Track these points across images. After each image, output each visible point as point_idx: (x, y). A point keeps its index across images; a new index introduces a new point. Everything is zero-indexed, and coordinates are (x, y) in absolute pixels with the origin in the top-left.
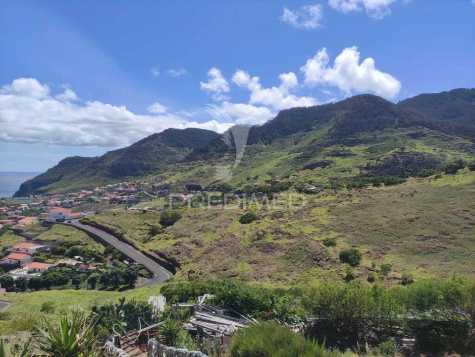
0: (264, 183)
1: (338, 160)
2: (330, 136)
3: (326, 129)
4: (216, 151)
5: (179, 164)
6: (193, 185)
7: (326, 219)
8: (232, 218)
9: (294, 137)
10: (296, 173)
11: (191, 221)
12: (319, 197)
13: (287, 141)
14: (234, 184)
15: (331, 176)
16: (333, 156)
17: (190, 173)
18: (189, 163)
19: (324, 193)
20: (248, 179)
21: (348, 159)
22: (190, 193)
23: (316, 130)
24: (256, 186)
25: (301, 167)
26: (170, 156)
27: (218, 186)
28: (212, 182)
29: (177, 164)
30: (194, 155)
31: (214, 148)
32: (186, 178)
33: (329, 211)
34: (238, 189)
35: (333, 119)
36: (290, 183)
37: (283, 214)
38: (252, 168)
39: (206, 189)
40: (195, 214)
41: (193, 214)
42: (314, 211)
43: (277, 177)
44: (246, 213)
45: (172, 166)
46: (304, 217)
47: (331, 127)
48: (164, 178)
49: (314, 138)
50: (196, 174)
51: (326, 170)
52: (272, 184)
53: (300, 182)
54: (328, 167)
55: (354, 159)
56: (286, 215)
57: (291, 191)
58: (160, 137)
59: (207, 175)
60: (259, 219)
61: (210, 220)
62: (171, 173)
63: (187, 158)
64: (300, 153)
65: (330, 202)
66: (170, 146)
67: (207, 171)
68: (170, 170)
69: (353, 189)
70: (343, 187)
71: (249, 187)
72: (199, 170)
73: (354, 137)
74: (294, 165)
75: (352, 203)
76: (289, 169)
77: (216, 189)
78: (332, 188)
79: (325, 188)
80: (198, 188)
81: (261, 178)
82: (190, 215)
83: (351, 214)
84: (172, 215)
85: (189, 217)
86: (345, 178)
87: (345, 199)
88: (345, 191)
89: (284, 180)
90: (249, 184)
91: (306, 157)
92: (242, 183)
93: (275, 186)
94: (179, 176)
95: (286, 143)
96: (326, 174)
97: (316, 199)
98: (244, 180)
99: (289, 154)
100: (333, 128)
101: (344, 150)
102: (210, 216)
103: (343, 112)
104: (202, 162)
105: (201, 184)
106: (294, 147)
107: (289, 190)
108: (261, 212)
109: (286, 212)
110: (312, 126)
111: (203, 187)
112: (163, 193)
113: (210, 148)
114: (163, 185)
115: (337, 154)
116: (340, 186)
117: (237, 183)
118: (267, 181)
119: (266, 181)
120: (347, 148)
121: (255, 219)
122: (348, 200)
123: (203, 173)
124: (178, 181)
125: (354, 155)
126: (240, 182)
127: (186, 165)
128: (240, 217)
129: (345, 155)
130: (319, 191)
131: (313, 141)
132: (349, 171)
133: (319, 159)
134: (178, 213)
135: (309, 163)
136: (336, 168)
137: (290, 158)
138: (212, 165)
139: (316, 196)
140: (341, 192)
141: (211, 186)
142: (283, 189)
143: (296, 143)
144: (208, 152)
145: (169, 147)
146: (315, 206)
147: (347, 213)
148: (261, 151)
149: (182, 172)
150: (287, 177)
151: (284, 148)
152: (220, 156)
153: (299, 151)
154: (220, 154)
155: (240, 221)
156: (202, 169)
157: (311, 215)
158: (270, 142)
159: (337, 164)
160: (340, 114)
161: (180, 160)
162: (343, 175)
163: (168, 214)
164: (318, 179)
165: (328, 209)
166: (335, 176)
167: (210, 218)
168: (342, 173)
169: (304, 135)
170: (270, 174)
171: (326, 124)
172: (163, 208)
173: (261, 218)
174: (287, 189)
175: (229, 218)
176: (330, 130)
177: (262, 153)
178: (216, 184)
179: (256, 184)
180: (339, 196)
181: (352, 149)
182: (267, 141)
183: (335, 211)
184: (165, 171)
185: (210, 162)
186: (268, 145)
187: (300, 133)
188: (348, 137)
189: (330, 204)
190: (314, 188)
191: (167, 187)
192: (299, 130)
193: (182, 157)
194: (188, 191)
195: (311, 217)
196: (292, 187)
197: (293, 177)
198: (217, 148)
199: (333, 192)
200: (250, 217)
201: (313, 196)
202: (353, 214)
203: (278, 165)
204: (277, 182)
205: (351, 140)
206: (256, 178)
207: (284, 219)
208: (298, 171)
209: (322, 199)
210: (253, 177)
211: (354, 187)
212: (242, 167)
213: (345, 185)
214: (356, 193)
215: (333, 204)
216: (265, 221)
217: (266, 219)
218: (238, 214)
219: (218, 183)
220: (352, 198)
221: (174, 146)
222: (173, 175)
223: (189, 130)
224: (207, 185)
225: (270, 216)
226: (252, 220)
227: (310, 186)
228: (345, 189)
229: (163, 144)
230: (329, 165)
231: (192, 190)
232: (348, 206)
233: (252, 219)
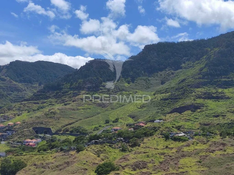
0: (125, 127)
1: (211, 103)
2: (201, 76)
3: (197, 68)
4: (71, 89)
5: (26, 102)
6: (41, 127)
7: (196, 171)
8: (87, 167)
9: (161, 75)
10: (163, 117)
11: (37, 170)
12: (188, 145)
13: (154, 80)
14: (90, 127)
15: (202, 121)
16: (205, 98)
17: (38, 114)
18: (38, 101)
19: (194, 140)
20: (107, 122)
21: (221, 103)
22: (37, 137)
23: (185, 68)
24: (116, 130)
25: (168, 110)
26: (16, 93)
27: (71, 130)
28: (63, 125)
29: (23, 103)
30: (44, 92)
31: (68, 85)
32: (34, 119)
33: (200, 162)
34: (95, 133)
35: (205, 56)
36: (155, 128)
37: (146, 164)
38: (112, 109)
39: (56, 133)
40: (42, 162)
41: (40, 162)
42: (182, 161)
43: (140, 120)
44: (103, 162)
45: (17, 105)
46: (171, 169)
47: (202, 66)
48: (7, 118)
49: (183, 78)
50: (46, 115)
51: (197, 113)
52: (134, 129)
53: (167, 128)
54: (199, 110)
55: (228, 102)
56: (150, 165)
57: (156, 138)
58: (4, 71)
59: (58, 116)
60: (118, 170)
61: (61, 170)
62: (15, 112)
63: (36, 96)
64: (167, 94)
65: (201, 151)
66: (16, 81)
67: (58, 112)
68: (14, 109)
69: (227, 137)
70: (216, 134)
71: (107, 131)
72: (50, 110)
73: (229, 78)
74: (160, 107)
75: (226, 153)
76: (154, 112)
77: (68, 132)
78: (204, 135)
79: (196, 135)
80: (48, 131)
81: (122, 121)
82: (36, 163)
83: (225, 166)
84: (15, 163)
85: (35, 165)
86: (218, 124)
87: (217, 149)
88: (218, 139)
89: (149, 125)
90: (108, 128)
91: (174, 99)
92: (100, 126)
93: (138, 131)
94: (25, 116)
95: (151, 82)
96: (197, 119)
97: (185, 148)
98: (102, 123)
99: (154, 95)
100: (205, 67)
101: (217, 92)
102: (61, 165)
103: (217, 49)
104: (53, 100)
105: (51, 127)
106: (161, 87)
107: (155, 136)
108: (121, 161)
109: (150, 163)
110: (181, 64)
111: (53, 130)
112: (6, 136)
113: (63, 85)
114: (5, 127)
115: (209, 96)
116: (212, 133)
117: (94, 127)
118: (129, 125)
119: (127, 125)
120: (220, 90)
121: (113, 169)
122: (221, 149)
123: (54, 113)
124: (24, 123)
125: (228, 98)
126: (97, 126)
127: (35, 103)
128: (95, 167)
129: (217, 98)
130: (189, 138)
131: (183, 80)
132: (223, 116)
133: (188, 102)
134: (22, 160)
135: (177, 105)
136: (208, 112)
137: (156, 99)
138: (65, 105)
139: (184, 144)
140: (214, 140)
141: (63, 129)
142: (147, 134)
143: (163, 83)
144: (61, 89)
145: (14, 83)
146: (183, 156)
147: (221, 164)
148: (123, 90)
149: (29, 112)
150: (153, 121)
151: (149, 88)
152: (75, 95)
153: (166, 92)
154: (75, 92)
155: (95, 172)
156: (53, 109)
157: (180, 166)
158: (133, 81)
159: (209, 108)
160: (212, 51)
161: (27, 97)
162: (216, 121)
163: (10, 162)
164: (188, 125)
165: (199, 160)
166: (206, 121)
167: (60, 168)
168: (215, 118)
169: (173, 74)
170: (133, 117)
171: (197, 62)
172: (4, 154)
173: (121, 168)
174: (151, 135)
175: (83, 167)
176: (201, 70)
177: (124, 92)
178: (69, 127)
179: (115, 128)
180: (212, 145)
181: (226, 91)
182: (129, 79)
183: (207, 161)
184: (9, 109)
185: (63, 101)
186: (131, 83)
187: (168, 71)
188: (222, 78)
189: (201, 154)
190: (182, 134)
191: (10, 129)
192: (166, 68)
193: (29, 94)
194: (35, 134)
195: (179, 168)
196: (157, 132)
197: (159, 121)
198: (71, 85)
199: (205, 139)
200: (107, 167)
201: (181, 144)
202: (227, 166)
203: (142, 106)
204: (141, 126)
205: (225, 81)
206: (116, 121)
207: (148, 170)
208: (165, 114)
209: (192, 148)
210: (113, 120)
211: (228, 134)
212: (100, 108)
213: (218, 132)
214: (230, 142)
215: (204, 154)
216: (125, 172)
217: (127, 170)
218: (94, 163)
219: (72, 126)
220: (226, 148)
221: (21, 81)
222: (19, 115)
223: (40, 63)
224: (58, 128)
225: (132, 166)
226: (111, 171)
227: (179, 132)
228: (218, 137)
229: (8, 79)
230: (200, 109)
231: (41, 133)
232: (222, 157)
233: (110, 169)
